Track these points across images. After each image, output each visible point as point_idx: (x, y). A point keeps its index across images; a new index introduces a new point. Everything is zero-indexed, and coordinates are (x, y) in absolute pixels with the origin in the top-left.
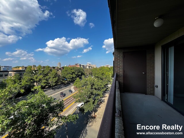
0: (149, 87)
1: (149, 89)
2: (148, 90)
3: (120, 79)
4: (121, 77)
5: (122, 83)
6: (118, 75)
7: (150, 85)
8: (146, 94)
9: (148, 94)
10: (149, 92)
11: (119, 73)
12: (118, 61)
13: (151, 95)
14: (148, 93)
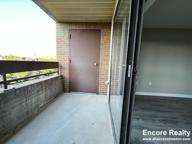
0: (101, 85)
1: (101, 86)
2: (100, 88)
3: (65, 73)
4: (66, 69)
5: (67, 79)
6: (62, 67)
7: (103, 81)
8: (98, 94)
9: (99, 94)
10: (101, 90)
11: (63, 63)
12: (62, 44)
13: (103, 94)
14: (100, 92)
